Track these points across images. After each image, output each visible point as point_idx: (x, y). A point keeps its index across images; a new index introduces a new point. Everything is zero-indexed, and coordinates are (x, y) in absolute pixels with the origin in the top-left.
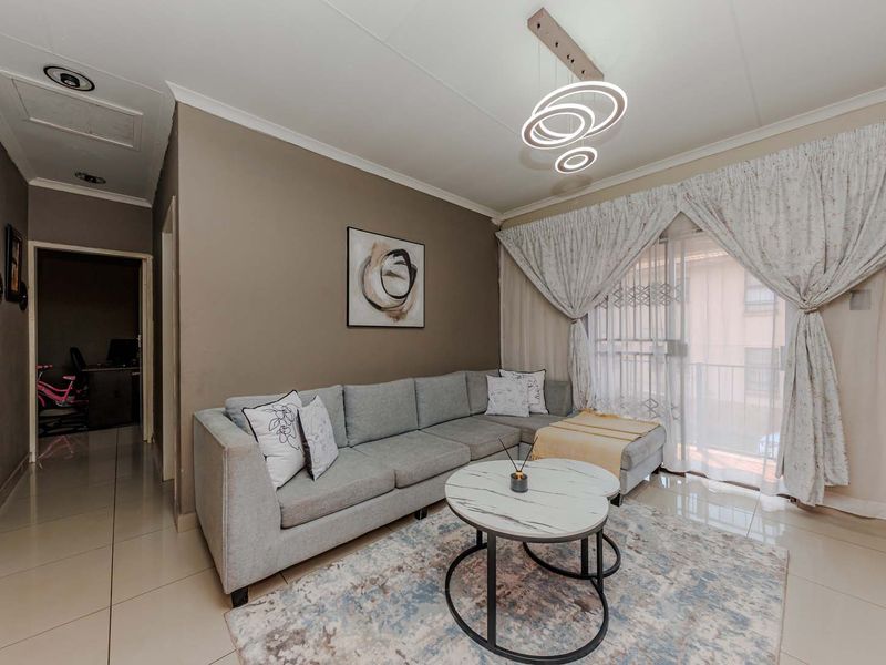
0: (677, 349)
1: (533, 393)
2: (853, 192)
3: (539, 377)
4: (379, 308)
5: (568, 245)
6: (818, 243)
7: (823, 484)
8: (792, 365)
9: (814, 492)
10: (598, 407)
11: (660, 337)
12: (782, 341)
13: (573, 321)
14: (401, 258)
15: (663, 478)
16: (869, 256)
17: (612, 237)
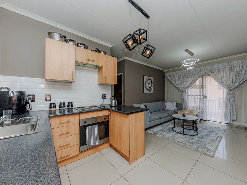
0: (205, 97)
1: (174, 106)
2: (237, 71)
3: (175, 103)
4: (148, 90)
5: (181, 77)
6: (231, 79)
7: (232, 120)
8: (227, 100)
9: (230, 121)
10: (188, 108)
11: (201, 95)
12: (225, 96)
13: (183, 92)
14: (150, 80)
15: (202, 121)
16: (240, 81)
17: (191, 76)
